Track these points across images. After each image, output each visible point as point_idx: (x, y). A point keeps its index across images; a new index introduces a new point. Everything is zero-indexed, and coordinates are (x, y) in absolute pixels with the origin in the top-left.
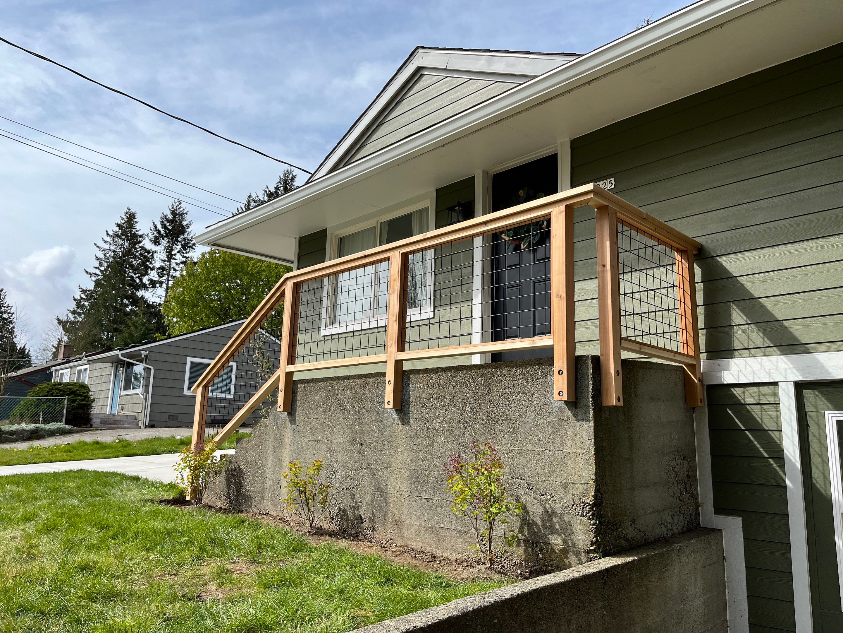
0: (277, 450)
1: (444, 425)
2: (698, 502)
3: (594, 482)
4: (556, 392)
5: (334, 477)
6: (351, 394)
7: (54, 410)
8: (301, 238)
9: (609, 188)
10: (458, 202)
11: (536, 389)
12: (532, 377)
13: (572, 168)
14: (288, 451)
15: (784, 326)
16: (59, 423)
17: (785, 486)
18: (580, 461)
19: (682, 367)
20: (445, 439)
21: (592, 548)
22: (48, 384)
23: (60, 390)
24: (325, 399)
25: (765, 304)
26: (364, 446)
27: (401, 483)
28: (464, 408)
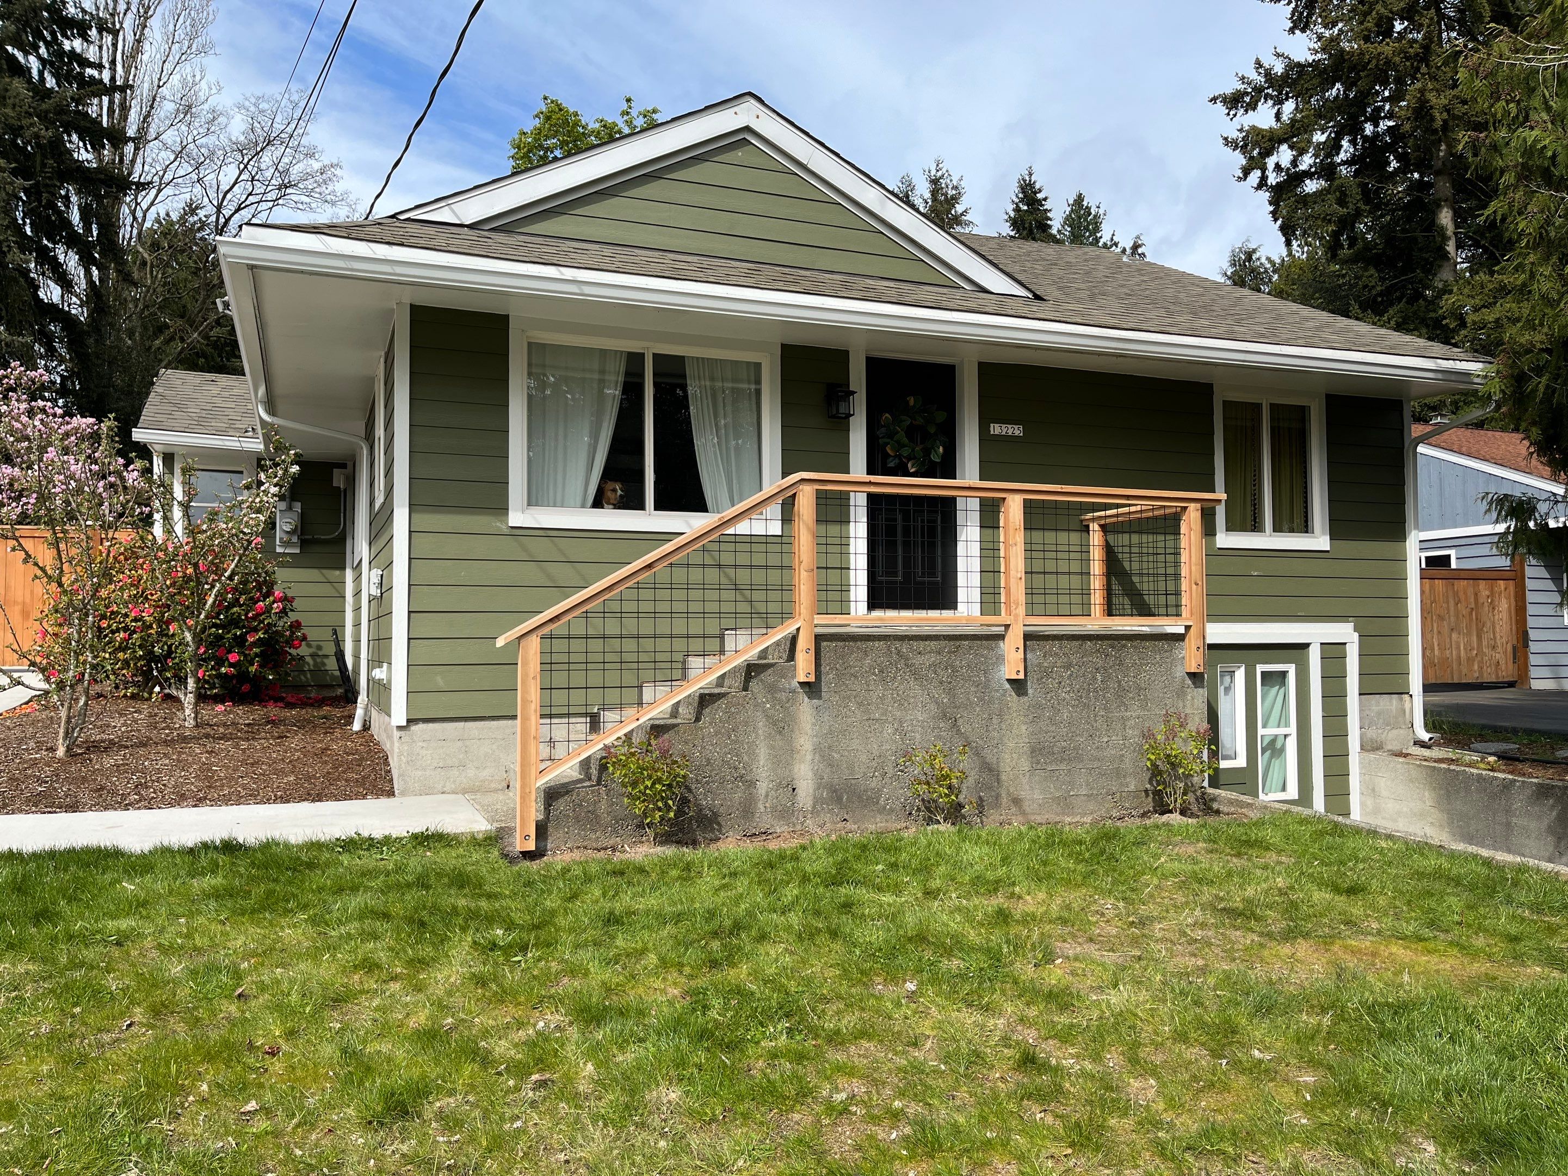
8: (413, 307)
11: (1164, 661)
12: (1160, 650)
20: (1073, 708)
24: (884, 665)
25: (1133, 579)
26: (960, 722)
27: (1019, 759)
28: (1094, 678)
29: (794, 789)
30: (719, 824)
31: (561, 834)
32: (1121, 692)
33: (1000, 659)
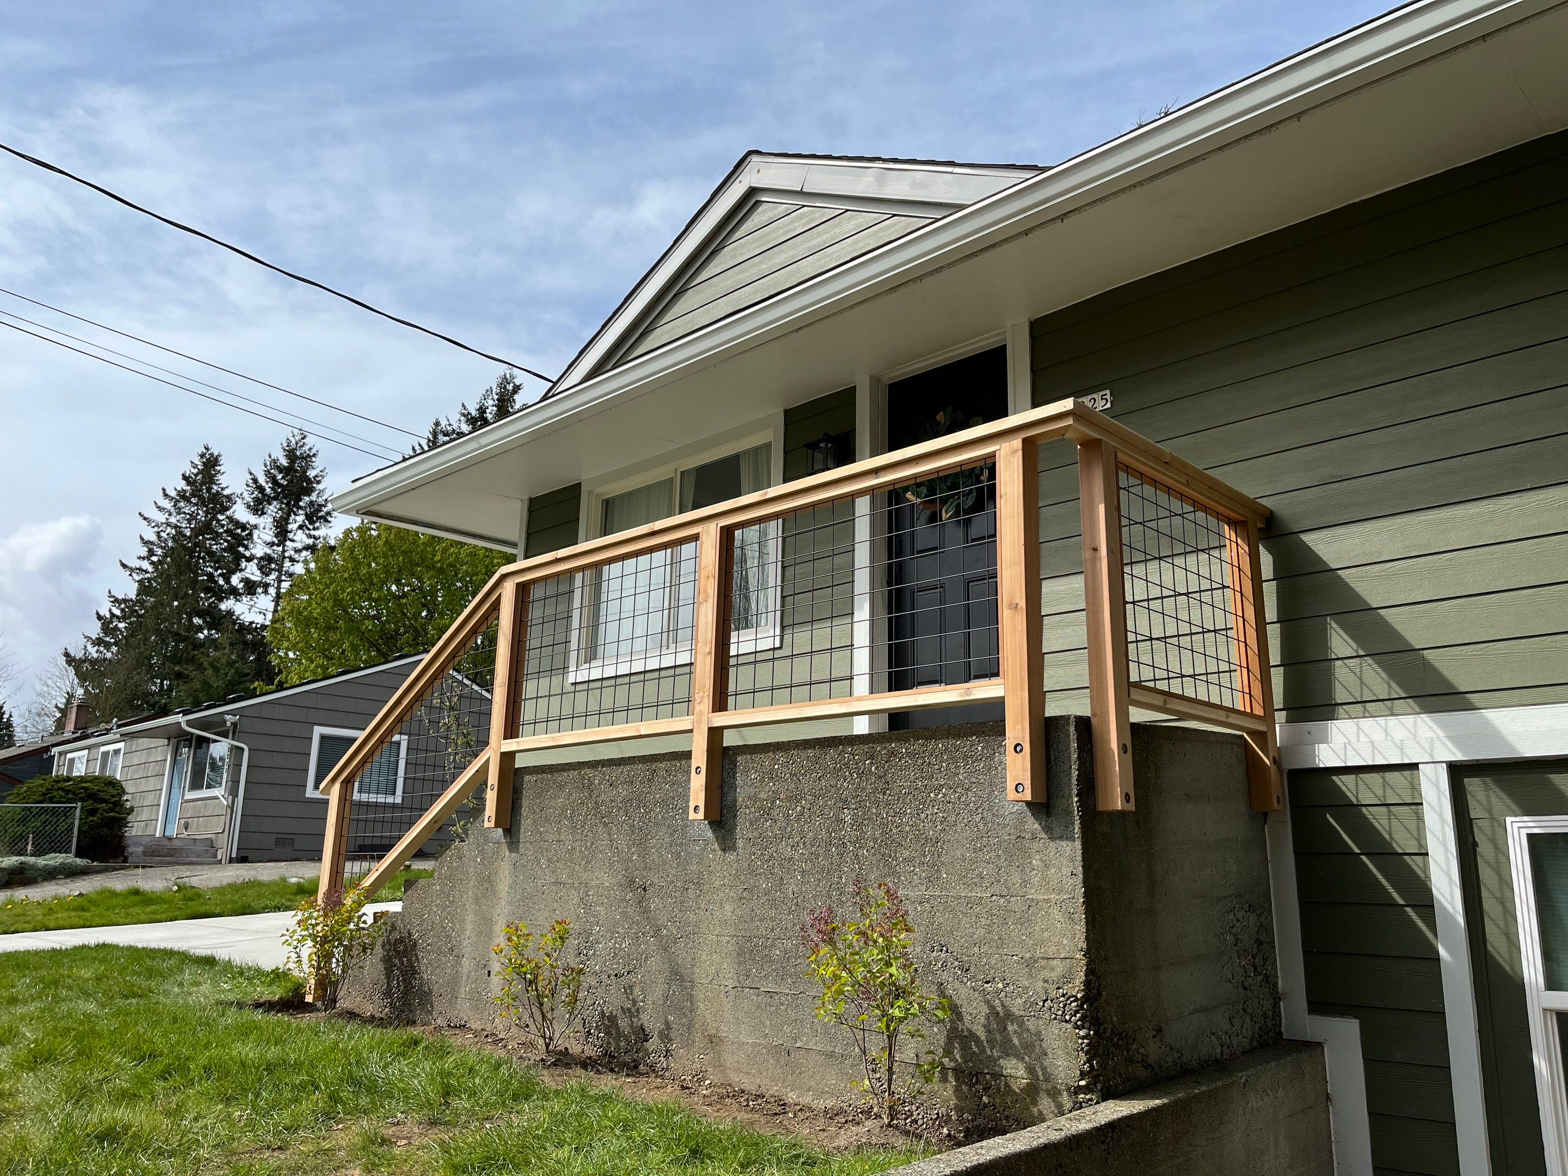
0: (483, 901)
1: (801, 851)
2: (1277, 992)
3: (1084, 955)
4: (1010, 786)
5: (591, 952)
6: (625, 793)
7: (55, 829)
8: (531, 501)
9: (1101, 409)
10: (826, 434)
11: (974, 780)
12: (965, 757)
13: (1033, 371)
14: (504, 903)
15: (1427, 660)
16: (63, 855)
17: (1437, 959)
18: (1057, 917)
19: (1242, 736)
20: (803, 877)
21: (1083, 1083)
22: (44, 780)
23: (68, 792)
24: (576, 803)
25: (1390, 619)
26: (650, 892)
27: (720, 964)
28: (839, 818)
29: (489, 972)
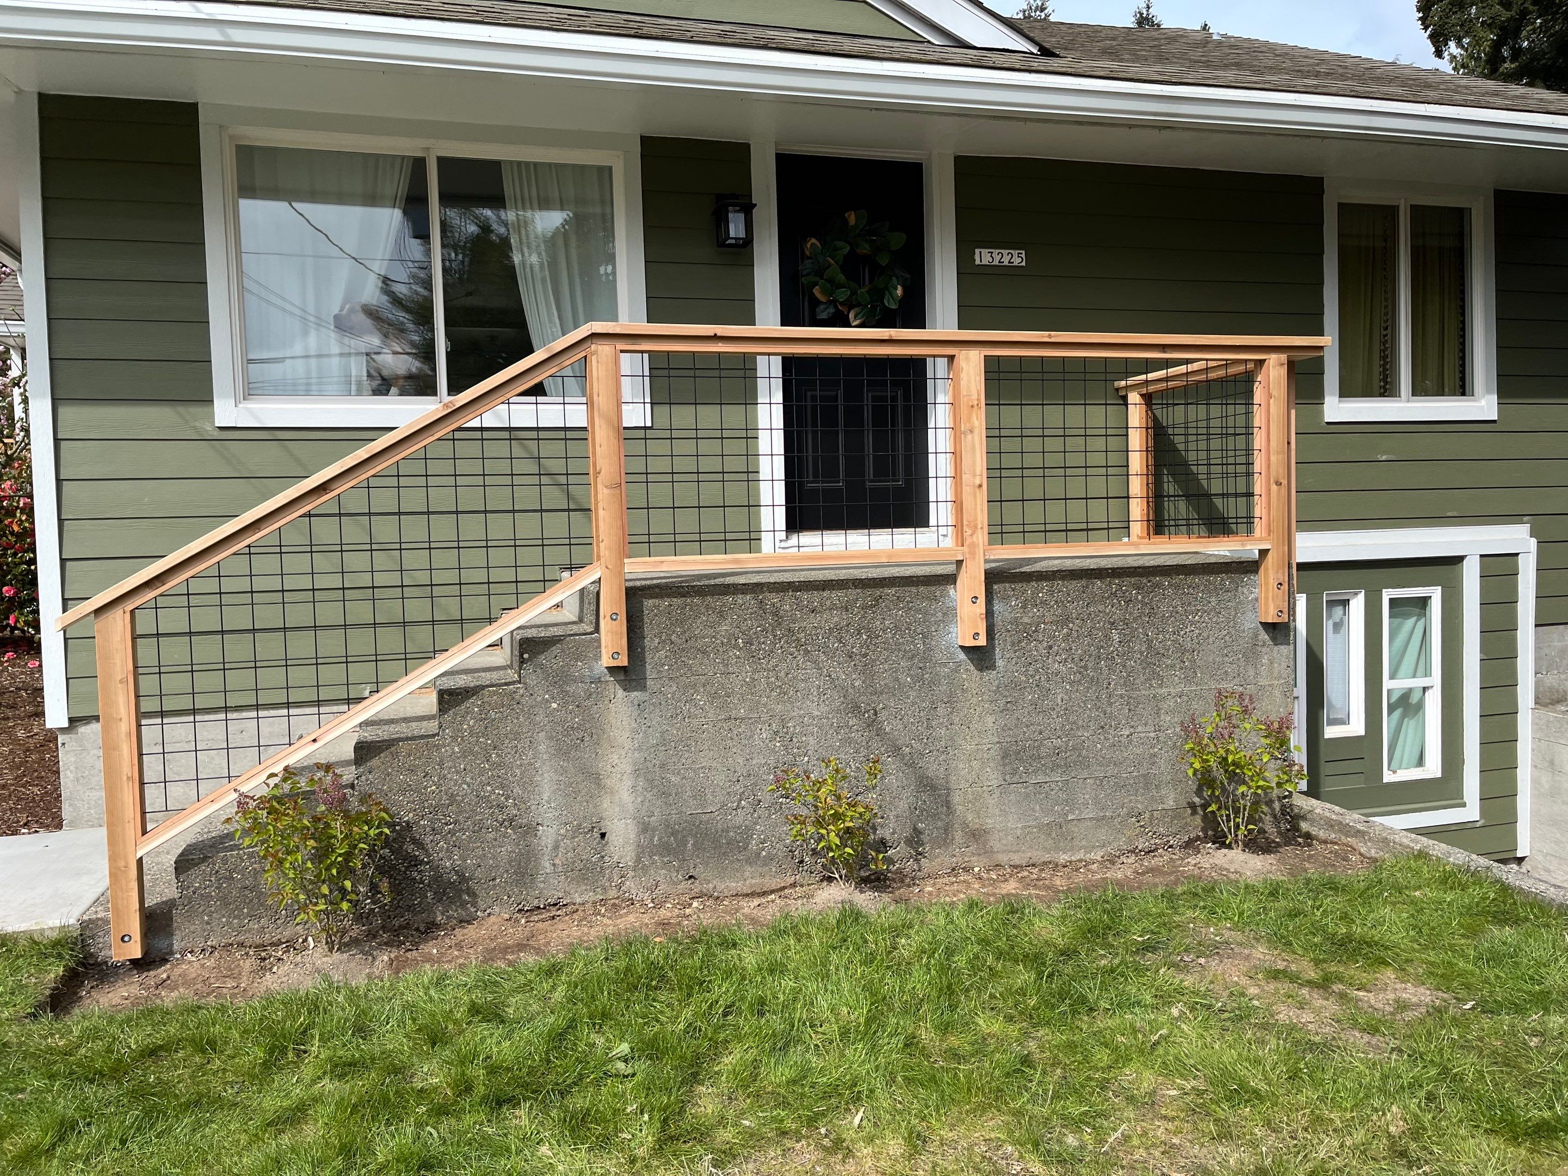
1: (1069, 666)
11: (1223, 606)
13: (956, 207)
15: (1213, 502)
18: (1277, 695)
26: (883, 715)
27: (982, 769)
28: (1107, 637)
29: (603, 835)
30: (473, 895)
31: (197, 926)
32: (1153, 656)
33: (950, 614)
